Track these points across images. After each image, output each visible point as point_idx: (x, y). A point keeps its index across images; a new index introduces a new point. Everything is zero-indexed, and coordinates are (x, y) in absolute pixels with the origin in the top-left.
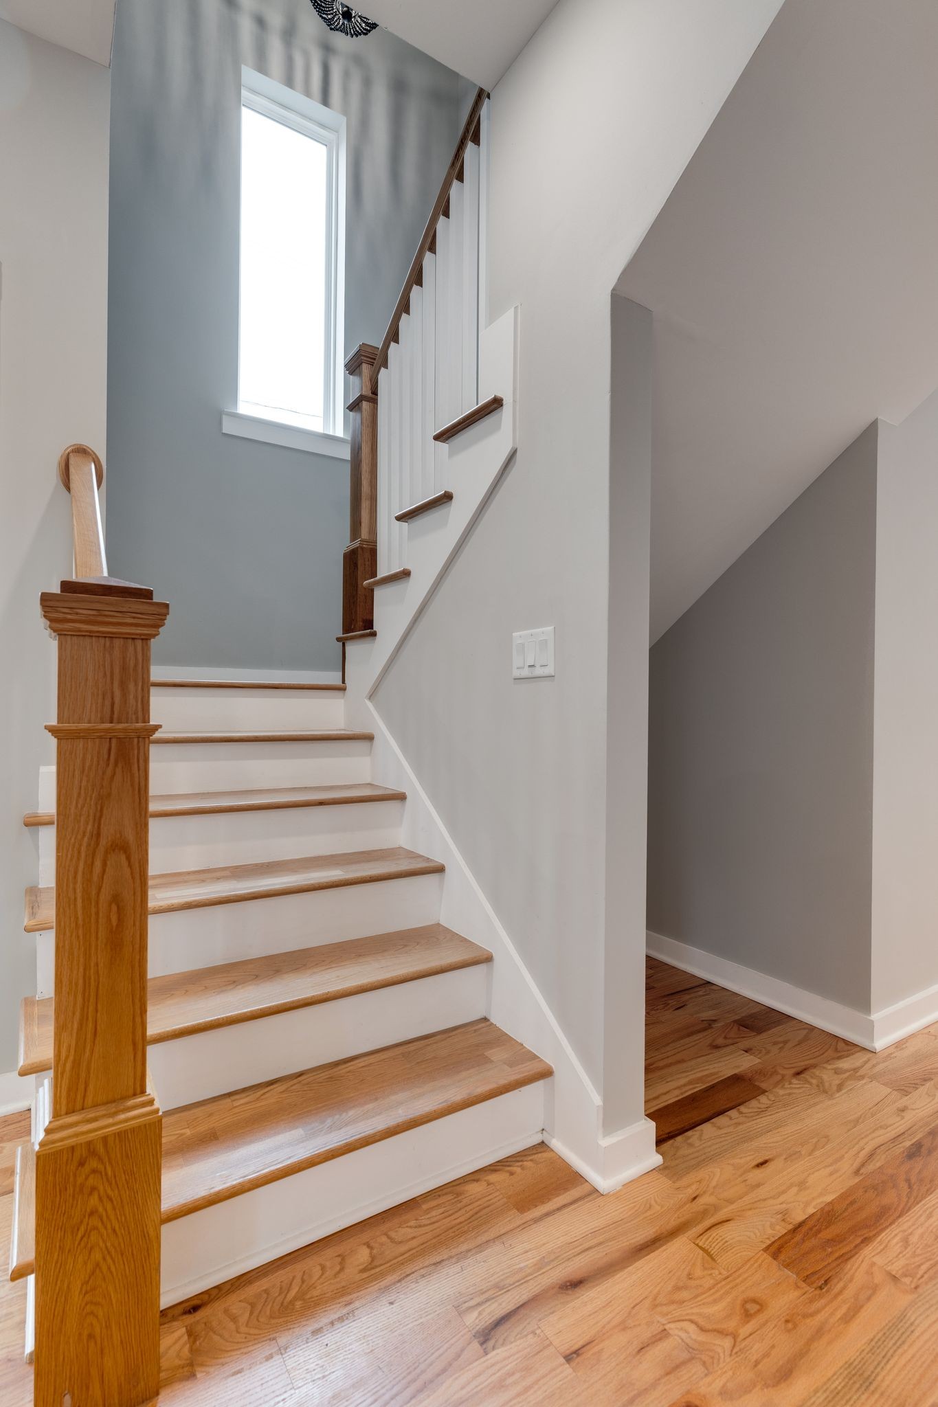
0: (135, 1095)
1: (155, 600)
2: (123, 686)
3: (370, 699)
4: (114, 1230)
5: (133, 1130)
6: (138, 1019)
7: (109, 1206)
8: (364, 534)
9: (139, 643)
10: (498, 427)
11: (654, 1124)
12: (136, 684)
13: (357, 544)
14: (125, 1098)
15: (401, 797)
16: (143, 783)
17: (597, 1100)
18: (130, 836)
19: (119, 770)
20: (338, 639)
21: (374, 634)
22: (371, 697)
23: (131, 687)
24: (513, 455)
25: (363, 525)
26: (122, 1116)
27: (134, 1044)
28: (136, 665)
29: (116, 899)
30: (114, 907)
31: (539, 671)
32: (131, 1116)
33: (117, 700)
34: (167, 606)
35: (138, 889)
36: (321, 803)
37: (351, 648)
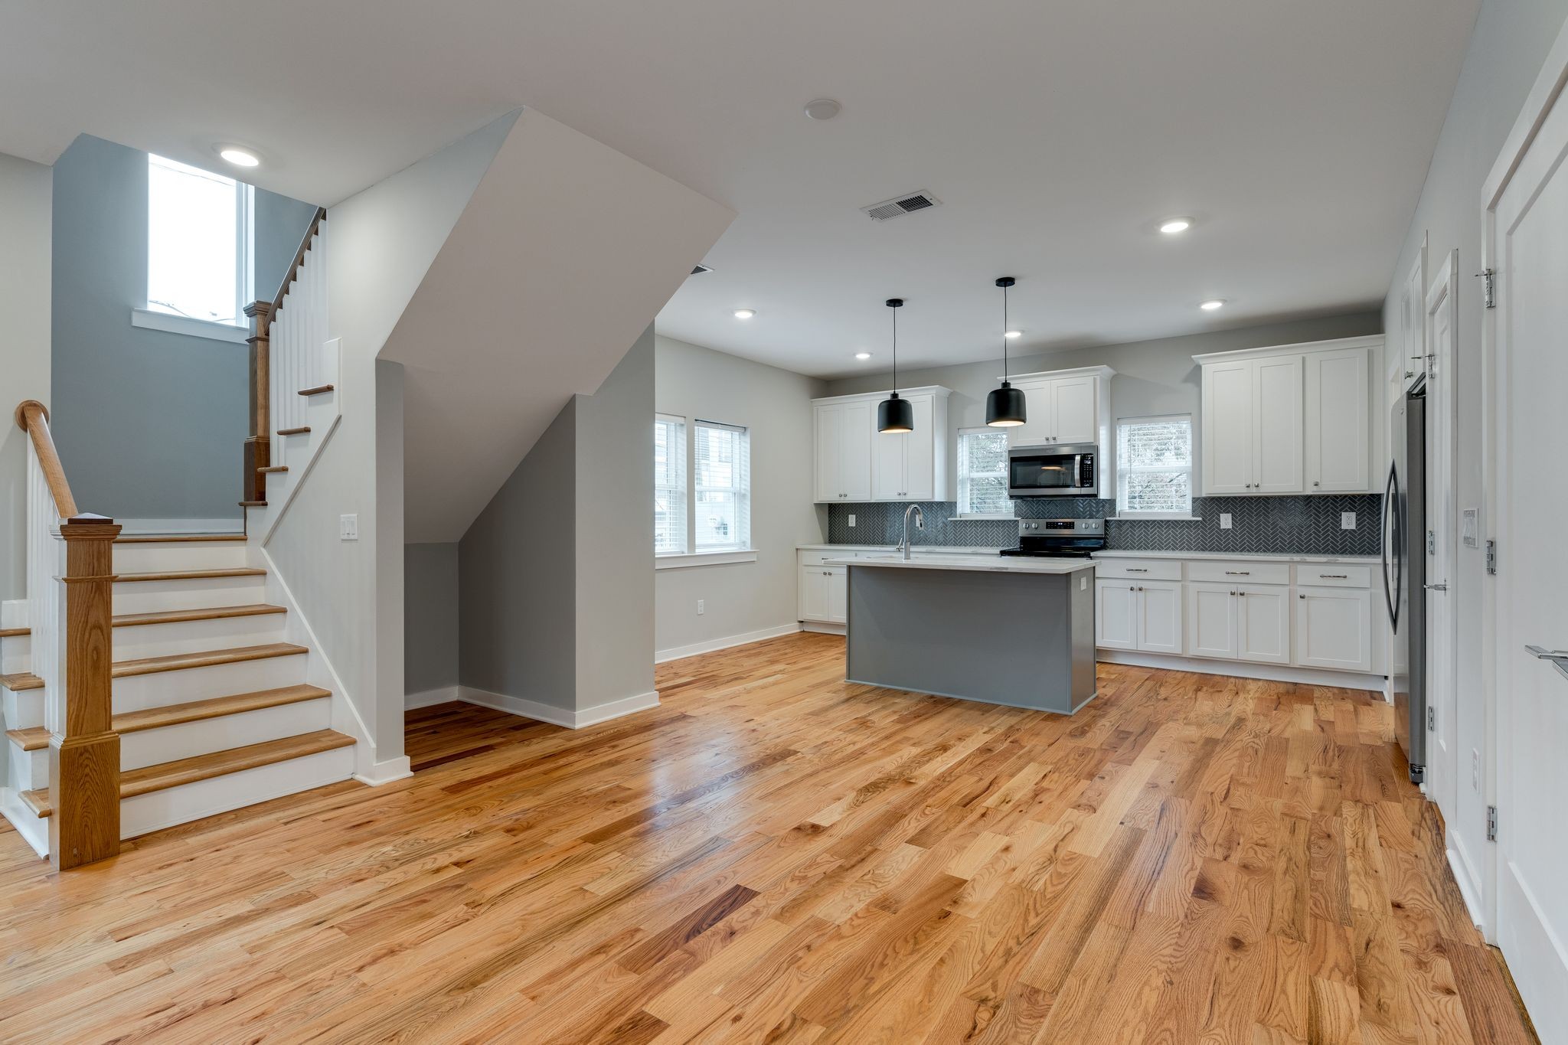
0: (106, 730)
1: (114, 524)
2: (99, 560)
3: (264, 547)
4: (97, 783)
5: (106, 743)
6: (107, 699)
7: (95, 773)
8: (260, 432)
9: (106, 542)
10: (331, 401)
11: (409, 758)
12: (105, 559)
13: (253, 439)
14: (102, 731)
15: (284, 611)
16: (108, 600)
17: (373, 745)
18: (103, 622)
19: (97, 595)
20: (241, 504)
21: (266, 504)
22: (265, 545)
23: (103, 560)
24: (340, 418)
25: (259, 426)
26: (100, 738)
27: (105, 709)
28: (104, 552)
29: (96, 649)
30: (95, 652)
31: (352, 537)
32: (106, 737)
33: (96, 565)
34: (121, 526)
35: (107, 645)
36: (219, 617)
37: (250, 511)
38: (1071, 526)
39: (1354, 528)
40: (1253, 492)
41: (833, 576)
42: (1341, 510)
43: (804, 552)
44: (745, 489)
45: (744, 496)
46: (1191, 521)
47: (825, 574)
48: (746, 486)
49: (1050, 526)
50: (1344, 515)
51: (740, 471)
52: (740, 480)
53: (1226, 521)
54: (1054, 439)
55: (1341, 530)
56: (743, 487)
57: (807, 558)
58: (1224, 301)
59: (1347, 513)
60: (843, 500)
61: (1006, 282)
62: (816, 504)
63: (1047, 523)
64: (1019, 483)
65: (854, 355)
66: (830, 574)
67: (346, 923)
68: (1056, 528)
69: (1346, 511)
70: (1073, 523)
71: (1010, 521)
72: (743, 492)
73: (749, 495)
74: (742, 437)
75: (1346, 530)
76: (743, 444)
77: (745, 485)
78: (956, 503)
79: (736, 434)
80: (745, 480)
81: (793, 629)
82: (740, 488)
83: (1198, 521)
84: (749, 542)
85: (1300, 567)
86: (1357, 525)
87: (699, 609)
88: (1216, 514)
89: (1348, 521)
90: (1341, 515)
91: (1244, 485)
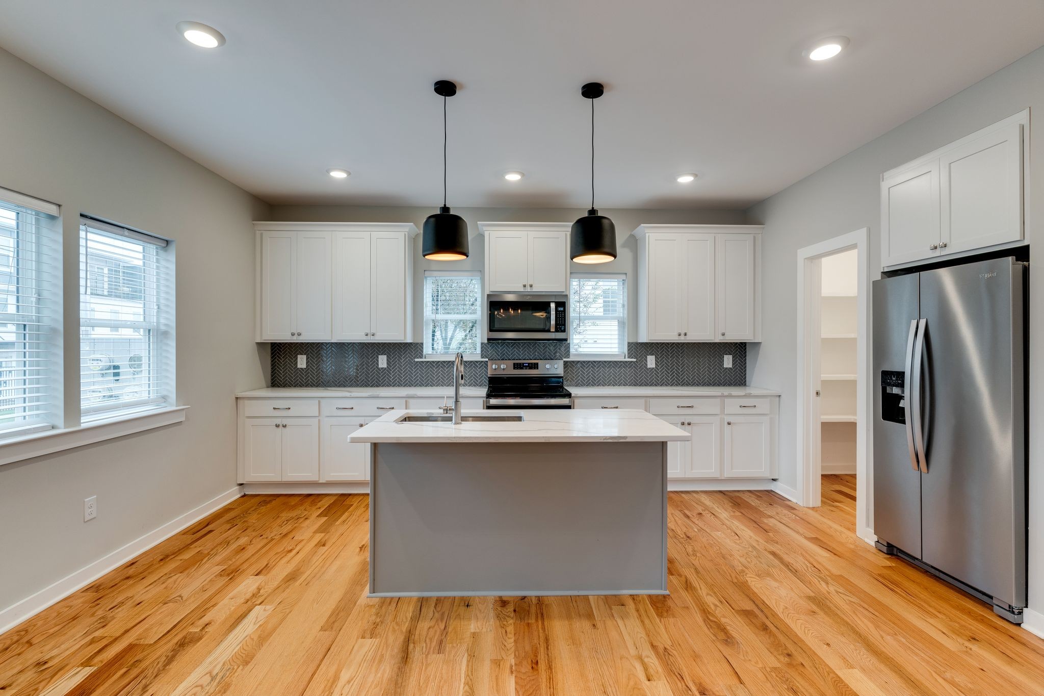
38: (535, 366)
39: (731, 367)
40: (682, 339)
41: (287, 429)
42: (723, 354)
43: (247, 402)
44: (166, 325)
45: (165, 334)
46: (626, 362)
47: (277, 426)
48: (169, 319)
49: (517, 366)
50: (726, 357)
51: (158, 299)
52: (158, 312)
53: (651, 362)
54: (531, 286)
55: (723, 368)
56: (162, 321)
57: (250, 408)
58: (696, 175)
59: (727, 356)
60: (295, 339)
61: (593, 90)
62: (258, 344)
63: (514, 364)
64: (497, 326)
65: (328, 171)
66: (284, 426)
68: (522, 368)
69: (727, 354)
70: (538, 363)
71: (477, 362)
72: (163, 328)
73: (173, 332)
74: (161, 252)
75: (727, 368)
76: (163, 263)
77: (167, 319)
78: (422, 344)
79: (152, 249)
80: (167, 312)
81: (232, 495)
82: (158, 323)
83: (631, 362)
84: (173, 396)
85: (727, 400)
86: (733, 364)
87: (88, 511)
88: (645, 356)
89: (728, 361)
90: (723, 357)
91: (676, 334)
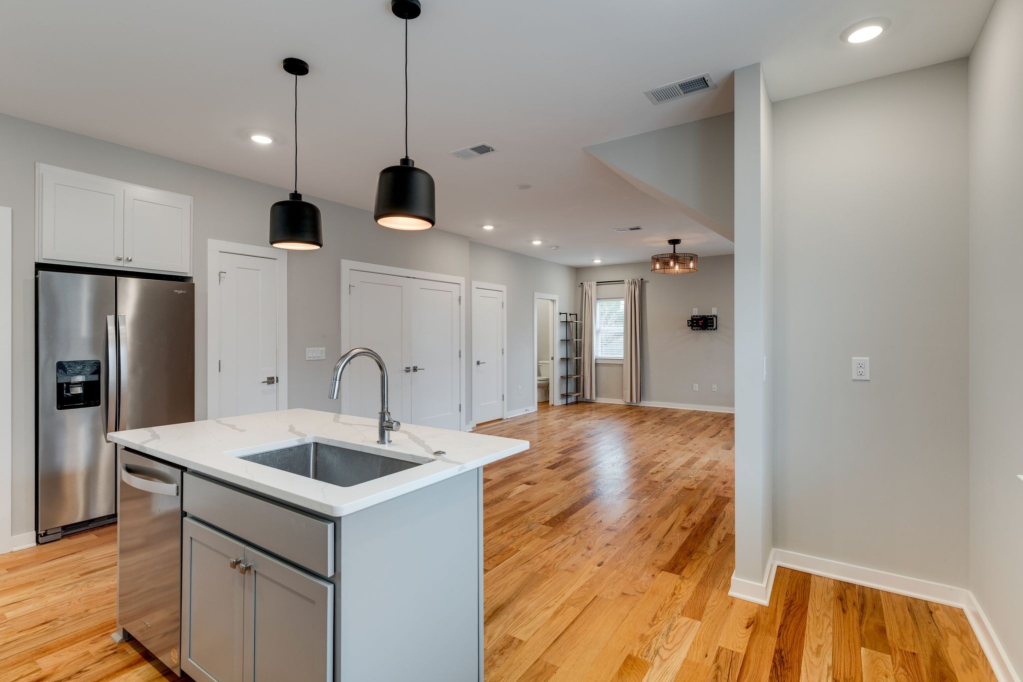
67: (654, 467)
